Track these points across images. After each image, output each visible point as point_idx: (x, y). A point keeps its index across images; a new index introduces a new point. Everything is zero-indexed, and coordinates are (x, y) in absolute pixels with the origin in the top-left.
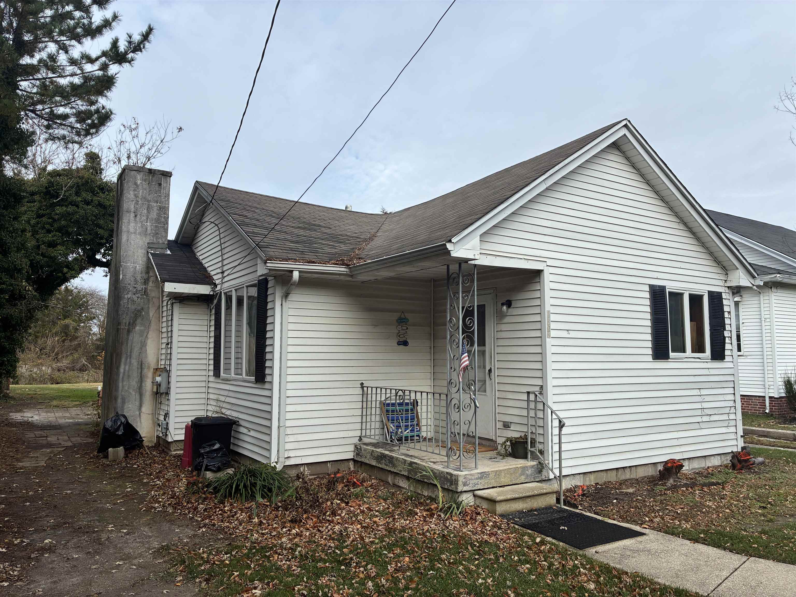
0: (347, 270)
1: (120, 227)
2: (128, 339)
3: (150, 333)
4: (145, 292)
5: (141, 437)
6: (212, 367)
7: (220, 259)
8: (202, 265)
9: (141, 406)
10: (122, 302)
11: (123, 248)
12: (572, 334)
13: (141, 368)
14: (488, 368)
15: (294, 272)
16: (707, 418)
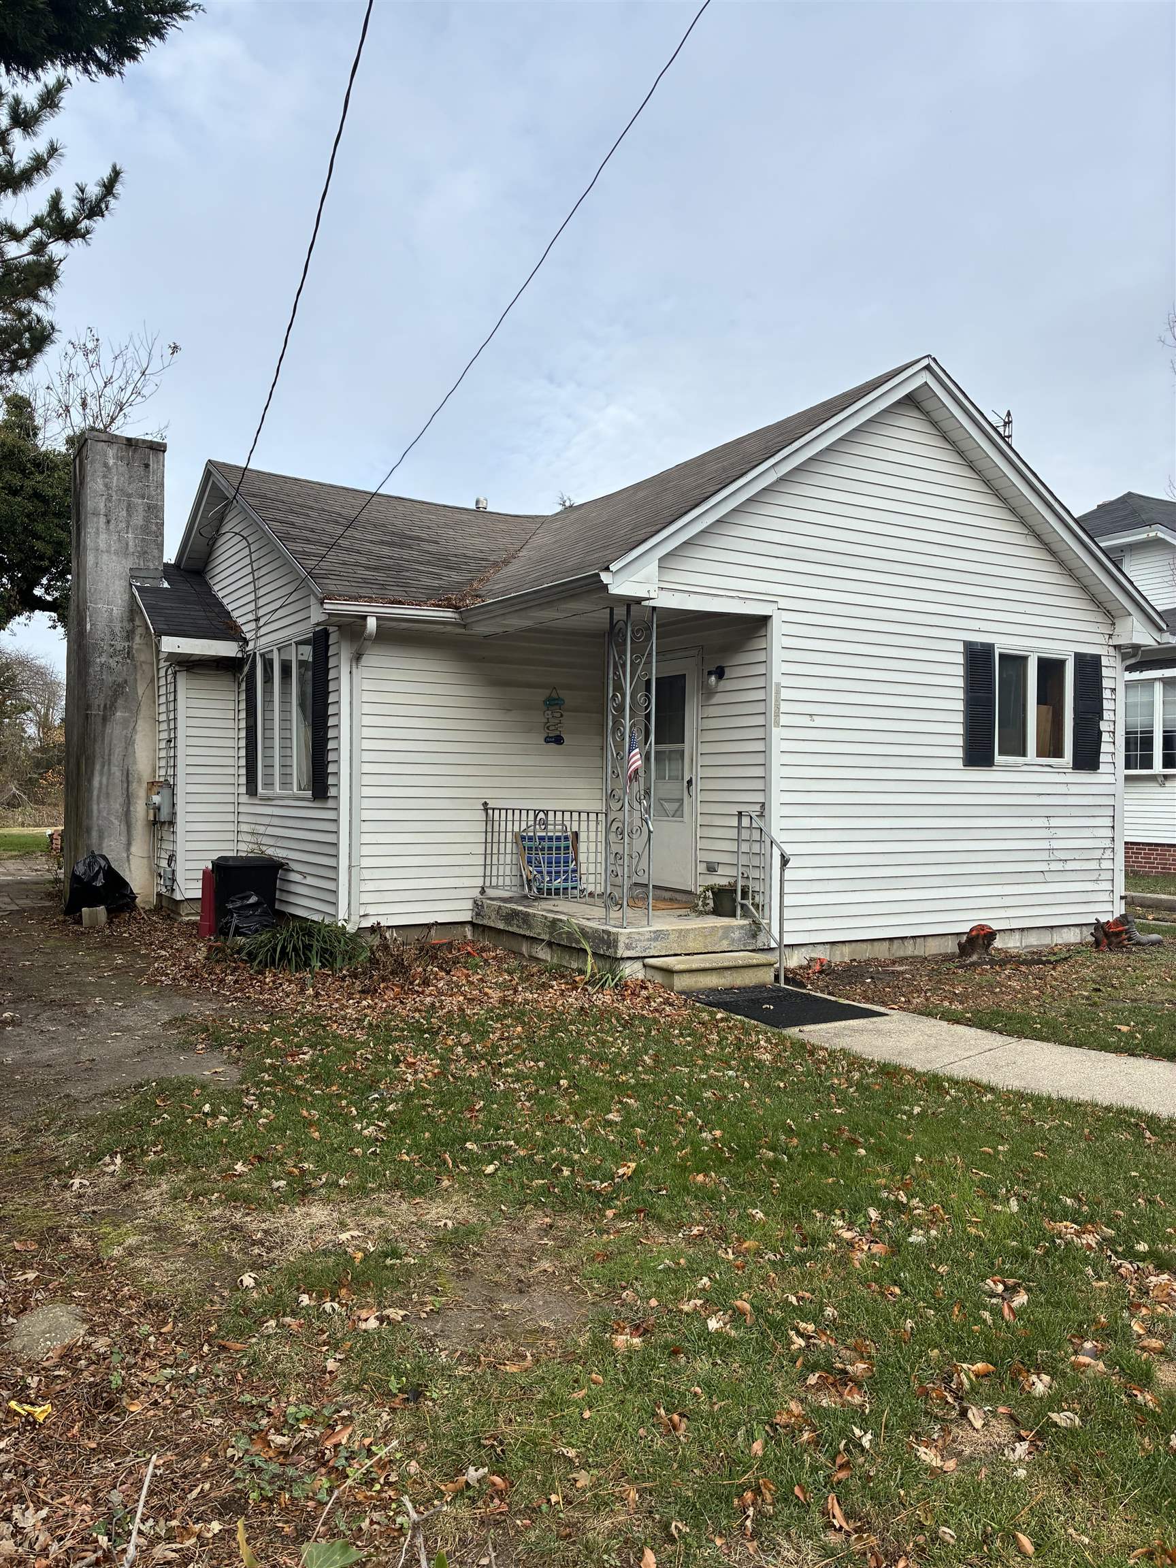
0: (456, 616)
1: (82, 539)
2: (103, 732)
3: (139, 722)
4: (129, 654)
5: (132, 892)
6: (243, 780)
7: (252, 597)
8: (223, 606)
9: (129, 844)
10: (91, 670)
11: (89, 577)
12: (819, 722)
13: (128, 782)
14: (687, 778)
15: (368, 618)
16: (1059, 866)
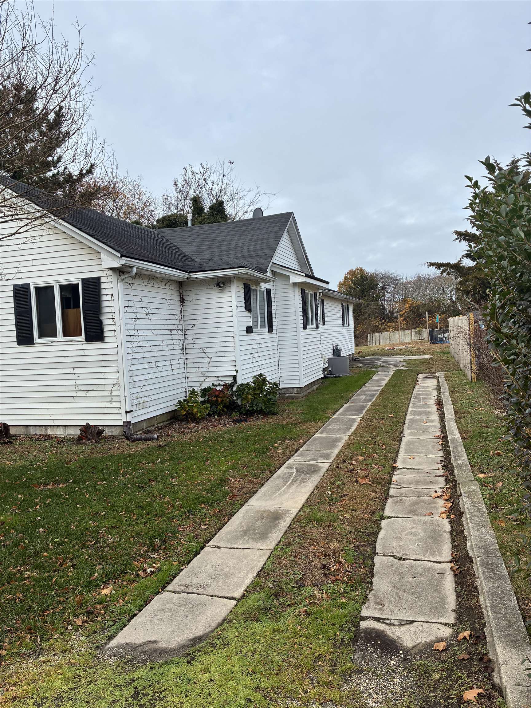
16: (83, 394)
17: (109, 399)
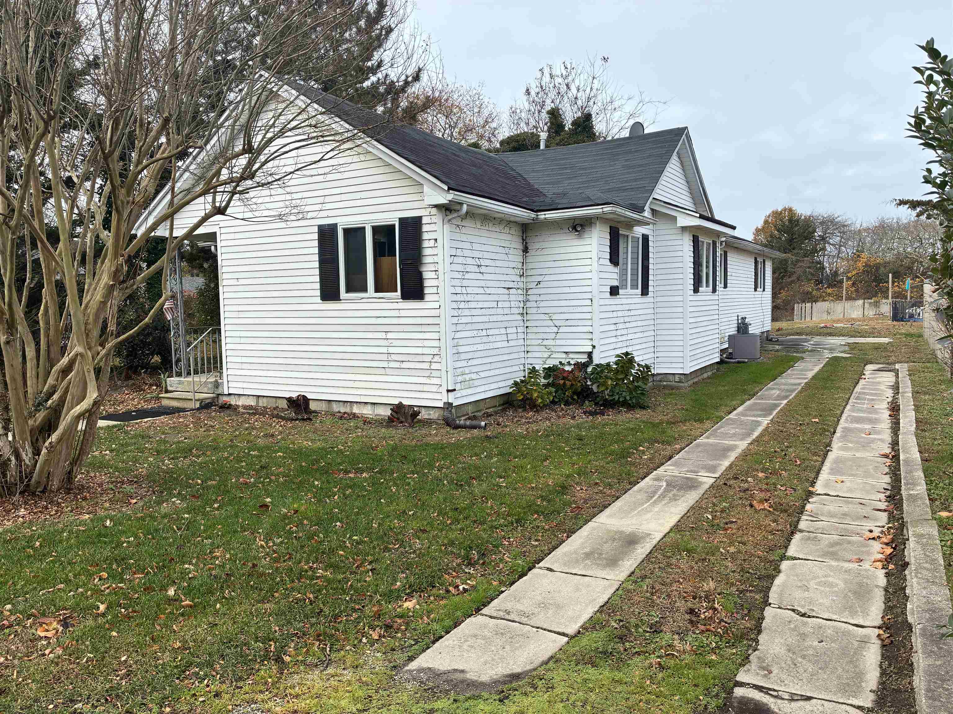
12: (242, 282)
16: (397, 365)
17: (427, 373)
